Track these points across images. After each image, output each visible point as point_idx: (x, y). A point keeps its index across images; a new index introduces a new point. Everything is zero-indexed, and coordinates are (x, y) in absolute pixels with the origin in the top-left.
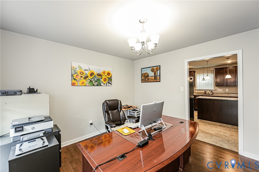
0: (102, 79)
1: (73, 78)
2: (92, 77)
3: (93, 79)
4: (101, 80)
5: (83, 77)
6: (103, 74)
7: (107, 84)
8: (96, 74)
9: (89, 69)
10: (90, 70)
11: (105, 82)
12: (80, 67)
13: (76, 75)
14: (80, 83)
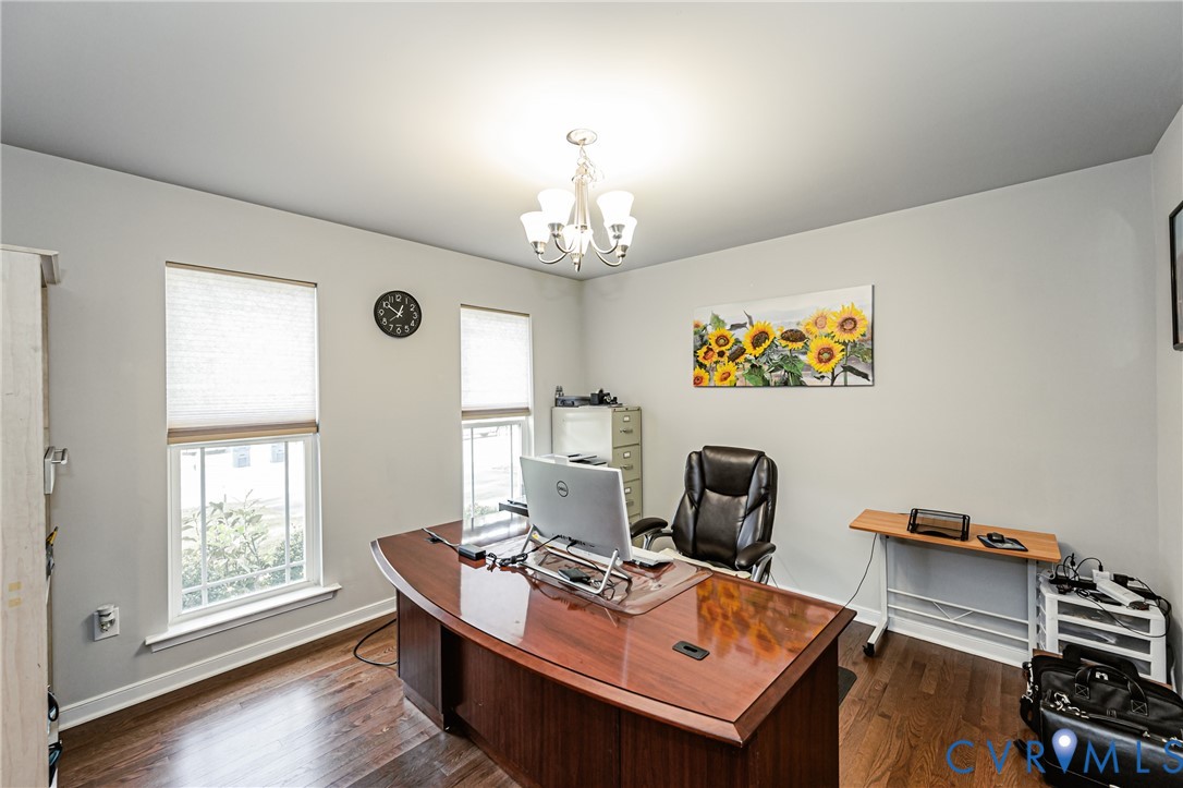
0: (805, 353)
1: (697, 361)
2: (760, 350)
3: (764, 359)
4: (801, 357)
5: (728, 353)
6: (814, 330)
7: (834, 379)
8: (778, 334)
9: (750, 317)
10: (751, 323)
11: (825, 369)
12: (717, 321)
13: (704, 349)
14: (716, 376)
